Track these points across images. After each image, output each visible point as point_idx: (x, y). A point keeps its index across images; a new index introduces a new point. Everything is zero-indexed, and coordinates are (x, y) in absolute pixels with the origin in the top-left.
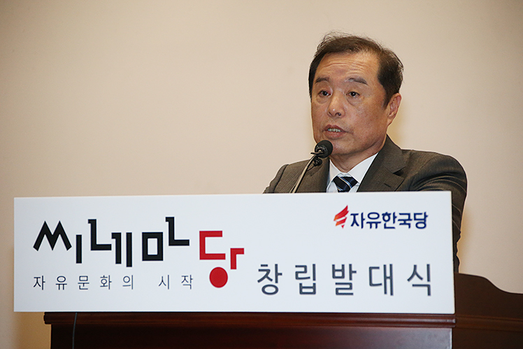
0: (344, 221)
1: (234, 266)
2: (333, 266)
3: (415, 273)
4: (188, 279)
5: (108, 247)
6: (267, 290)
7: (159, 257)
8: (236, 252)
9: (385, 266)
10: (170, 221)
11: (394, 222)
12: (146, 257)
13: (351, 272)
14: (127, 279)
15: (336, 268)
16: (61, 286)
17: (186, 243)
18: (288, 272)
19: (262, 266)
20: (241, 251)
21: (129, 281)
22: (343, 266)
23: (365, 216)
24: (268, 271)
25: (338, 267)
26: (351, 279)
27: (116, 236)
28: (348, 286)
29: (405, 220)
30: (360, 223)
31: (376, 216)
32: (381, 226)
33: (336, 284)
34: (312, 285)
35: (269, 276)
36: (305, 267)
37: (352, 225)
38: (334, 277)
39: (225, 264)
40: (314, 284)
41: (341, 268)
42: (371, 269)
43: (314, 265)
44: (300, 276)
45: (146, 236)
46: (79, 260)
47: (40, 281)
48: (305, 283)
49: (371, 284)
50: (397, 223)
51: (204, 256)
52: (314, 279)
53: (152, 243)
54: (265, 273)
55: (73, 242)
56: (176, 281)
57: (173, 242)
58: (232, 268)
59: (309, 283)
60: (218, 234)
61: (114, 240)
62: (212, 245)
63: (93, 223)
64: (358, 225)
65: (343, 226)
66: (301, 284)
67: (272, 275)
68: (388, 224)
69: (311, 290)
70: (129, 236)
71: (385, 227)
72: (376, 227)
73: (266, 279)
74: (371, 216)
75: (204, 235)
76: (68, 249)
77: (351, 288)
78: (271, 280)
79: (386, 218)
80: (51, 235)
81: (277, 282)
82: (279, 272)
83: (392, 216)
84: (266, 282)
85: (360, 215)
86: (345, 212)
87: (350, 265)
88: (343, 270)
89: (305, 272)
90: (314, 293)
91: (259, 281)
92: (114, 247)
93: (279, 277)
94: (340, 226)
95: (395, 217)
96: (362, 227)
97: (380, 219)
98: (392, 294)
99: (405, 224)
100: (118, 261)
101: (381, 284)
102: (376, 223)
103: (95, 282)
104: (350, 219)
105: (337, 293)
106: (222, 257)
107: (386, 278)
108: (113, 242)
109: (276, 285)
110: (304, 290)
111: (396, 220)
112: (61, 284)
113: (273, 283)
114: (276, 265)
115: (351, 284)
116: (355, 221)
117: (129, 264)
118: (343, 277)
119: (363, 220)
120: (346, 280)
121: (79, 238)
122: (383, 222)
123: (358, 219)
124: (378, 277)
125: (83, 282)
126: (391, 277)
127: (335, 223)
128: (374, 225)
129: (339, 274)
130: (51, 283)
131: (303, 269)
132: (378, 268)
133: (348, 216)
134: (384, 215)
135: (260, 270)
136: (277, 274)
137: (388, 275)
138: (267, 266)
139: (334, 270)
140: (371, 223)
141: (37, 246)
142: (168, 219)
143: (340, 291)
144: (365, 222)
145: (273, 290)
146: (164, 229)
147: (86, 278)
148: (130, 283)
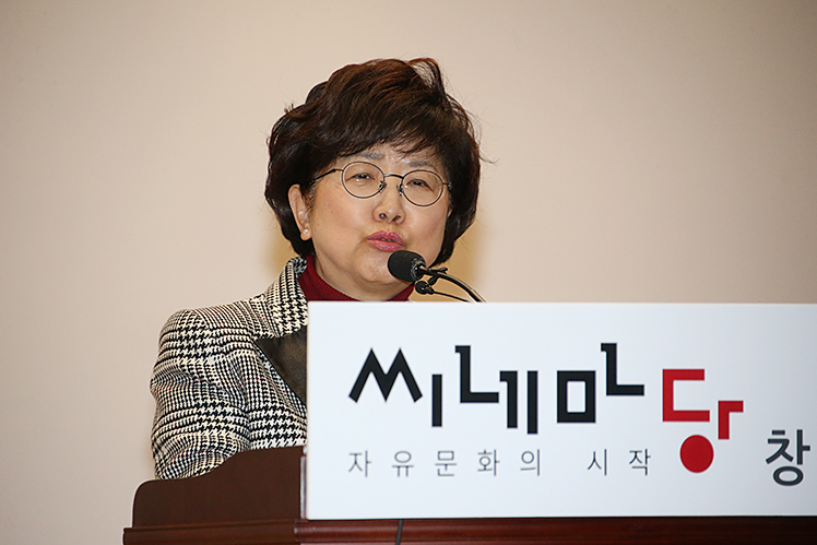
1: (724, 433)
4: (641, 456)
5: (492, 398)
6: (782, 476)
7: (588, 416)
8: (728, 408)
10: (610, 350)
12: (564, 416)
14: (528, 457)
16: (402, 470)
17: (637, 390)
19: (774, 433)
20: (738, 406)
21: (532, 461)
24: (785, 443)
27: (509, 377)
35: (787, 451)
39: (709, 430)
45: (564, 378)
46: (437, 420)
51: (670, 414)
53: (576, 391)
54: (780, 445)
55: (426, 388)
56: (620, 460)
57: (614, 389)
58: (720, 437)
60: (697, 375)
61: (505, 384)
62: (687, 395)
63: (464, 352)
67: (792, 450)
70: (533, 377)
73: (781, 457)
75: (670, 377)
76: (415, 401)
78: (791, 459)
80: (386, 374)
81: (800, 462)
82: (804, 444)
84: (781, 462)
91: (769, 461)
92: (503, 397)
93: (804, 453)
100: (512, 422)
103: (467, 462)
106: (703, 416)
108: (502, 388)
109: (799, 467)
112: (403, 466)
113: (794, 463)
114: (800, 432)
117: (532, 428)
121: (437, 381)
125: (445, 461)
130: (383, 463)
135: (770, 441)
136: (801, 448)
138: (783, 433)
141: (355, 394)
142: (605, 347)
145: (792, 476)
146: (599, 365)
147: (450, 455)
148: (535, 464)
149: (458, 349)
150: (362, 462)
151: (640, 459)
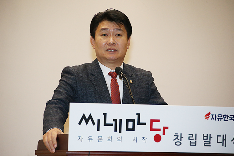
0: (209, 117)
1: (164, 134)
2: (204, 135)
4: (145, 138)
5: (111, 125)
6: (177, 143)
7: (133, 129)
8: (165, 128)
9: (223, 135)
10: (138, 115)
11: (228, 119)
12: (127, 129)
13: (210, 137)
14: (119, 138)
15: (205, 136)
17: (145, 124)
18: (186, 137)
19: (175, 134)
20: (167, 128)
21: (120, 139)
22: (207, 135)
23: (217, 116)
24: (178, 136)
25: (205, 135)
26: (210, 140)
27: (115, 120)
28: (209, 143)
29: (232, 118)
30: (215, 118)
31: (221, 116)
32: (222, 120)
33: (204, 142)
34: (195, 142)
35: (178, 138)
36: (192, 135)
37: (212, 119)
38: (204, 139)
39: (160, 133)
40: (196, 142)
41: (206, 136)
42: (218, 136)
43: (196, 134)
44: (190, 138)
45: (128, 121)
46: (98, 130)
48: (192, 141)
49: (218, 142)
50: (229, 119)
51: (152, 129)
52: (196, 140)
53: (130, 124)
54: (176, 137)
55: (96, 122)
56: (140, 139)
57: (139, 123)
58: (163, 135)
59: (194, 141)
60: (158, 121)
61: (114, 122)
62: (155, 125)
63: (105, 115)
64: (214, 119)
65: (208, 119)
66: (190, 142)
67: (179, 138)
68: (225, 119)
69: (195, 144)
70: (121, 120)
71: (224, 120)
73: (177, 139)
74: (219, 116)
75: (152, 121)
76: (93, 125)
77: (210, 144)
78: (179, 140)
79: (225, 117)
80: (86, 119)
81: (181, 140)
82: (182, 136)
83: (227, 116)
84: (177, 140)
85: (215, 115)
86: (209, 114)
87: (210, 135)
88: (207, 137)
89: (192, 137)
90: (196, 145)
91: (174, 140)
92: (114, 125)
94: (207, 119)
95: (228, 117)
96: (215, 120)
97: (223, 117)
98: (225, 146)
99: (232, 119)
100: (116, 130)
101: (221, 142)
102: (221, 119)
103: (105, 139)
104: (211, 117)
105: (204, 146)
106: (159, 130)
107: (223, 140)
108: (113, 123)
109: (181, 142)
110: (192, 144)
111: (229, 118)
112: (90, 139)
113: (180, 141)
114: (181, 134)
115: (210, 142)
117: (120, 132)
118: (207, 139)
119: (216, 117)
120: (208, 140)
121: (99, 121)
122: (224, 118)
123: (214, 117)
124: (220, 139)
125: (100, 139)
126: (225, 140)
127: (205, 118)
128: (220, 119)
129: (205, 138)
130: (85, 139)
131: (191, 136)
132: (221, 136)
133: (210, 115)
134: (224, 116)
135: (174, 136)
136: (181, 137)
137: (224, 139)
138: (177, 134)
139: (204, 136)
140: (219, 119)
141: (80, 123)
142: (137, 114)
143: (206, 145)
144: (216, 118)
145: (179, 144)
146: (136, 118)
147: (101, 137)
148: (120, 140)
149: (104, 114)
150: (81, 138)
151: (144, 139)
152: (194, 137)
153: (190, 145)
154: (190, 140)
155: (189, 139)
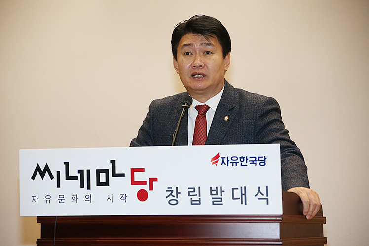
0: (217, 162)
1: (151, 188)
2: (211, 188)
3: (259, 191)
4: (124, 196)
5: (76, 178)
6: (171, 202)
7: (107, 183)
8: (153, 180)
9: (241, 188)
10: (113, 162)
11: (247, 162)
12: (99, 184)
13: (222, 191)
14: (87, 197)
15: (212, 189)
16: (48, 201)
17: (123, 175)
18: (184, 192)
19: (168, 188)
20: (156, 180)
21: (89, 198)
22: (217, 188)
23: (229, 159)
24: (172, 191)
25: (214, 188)
26: (221, 195)
27: (81, 172)
28: (220, 200)
29: (253, 161)
30: (226, 163)
31: (236, 159)
32: (239, 164)
33: (213, 198)
34: (198, 199)
35: (173, 194)
36: (194, 189)
37: (222, 164)
38: (211, 194)
39: (146, 188)
40: (200, 199)
42: (233, 189)
43: (199, 188)
44: (191, 194)
45: (99, 172)
46: (59, 186)
47: (35, 198)
48: (194, 198)
49: (233, 198)
50: (249, 162)
51: (133, 183)
52: (200, 196)
53: (103, 176)
54: (170, 192)
55: (55, 175)
56: (117, 197)
57: (115, 175)
58: (150, 190)
59: (197, 198)
60: (142, 170)
61: (80, 174)
62: (138, 177)
63: (67, 164)
64: (225, 164)
65: (216, 165)
66: (192, 199)
67: (174, 194)
68: (243, 164)
69: (198, 202)
70: (88, 171)
71: (241, 165)
72: (236, 165)
73: (171, 196)
74: (233, 159)
75: (133, 171)
76: (52, 180)
77: (221, 201)
78: (174, 197)
79: (242, 160)
80: (42, 171)
81: (177, 198)
82: (178, 192)
83: (245, 159)
84: (171, 197)
85: (226, 158)
86: (218, 156)
87: (221, 187)
88: (216, 190)
89: (194, 191)
90: (200, 204)
91: (167, 197)
92: (79, 178)
93: (179, 194)
94: (215, 164)
95: (247, 159)
96: (228, 165)
97: (239, 160)
98: (246, 204)
99: (253, 163)
100: (82, 186)
101: (239, 198)
102: (236, 163)
103: (68, 198)
104: (220, 160)
105: (213, 204)
106: (144, 183)
107: (242, 195)
108: (79, 175)
109: (177, 199)
110: (193, 202)
111: (248, 161)
112: (48, 199)
113: (175, 198)
114: (177, 188)
115: (221, 198)
116: (223, 162)
117: (89, 188)
118: (217, 194)
119: (228, 161)
120: (219, 196)
121: (58, 173)
122: (240, 162)
123: (225, 160)
124: (237, 194)
125: (61, 198)
126: (245, 194)
127: (212, 163)
128: (235, 164)
129: (214, 193)
130: (42, 199)
131: (193, 190)
132: (238, 189)
133: (219, 158)
134: (241, 158)
135: (167, 191)
136: (178, 193)
137: (243, 193)
138: (171, 188)
139: (211, 190)
140: (233, 163)
141: (33, 178)
142: (111, 161)
143: (215, 203)
144: (229, 162)
145: (175, 202)
146: (109, 167)
147: (63, 196)
148: (89, 199)
149: (65, 163)
150: (35, 199)
151: (124, 197)
152: (197, 192)
153: (192, 204)
154: (191, 197)
155: (189, 195)
